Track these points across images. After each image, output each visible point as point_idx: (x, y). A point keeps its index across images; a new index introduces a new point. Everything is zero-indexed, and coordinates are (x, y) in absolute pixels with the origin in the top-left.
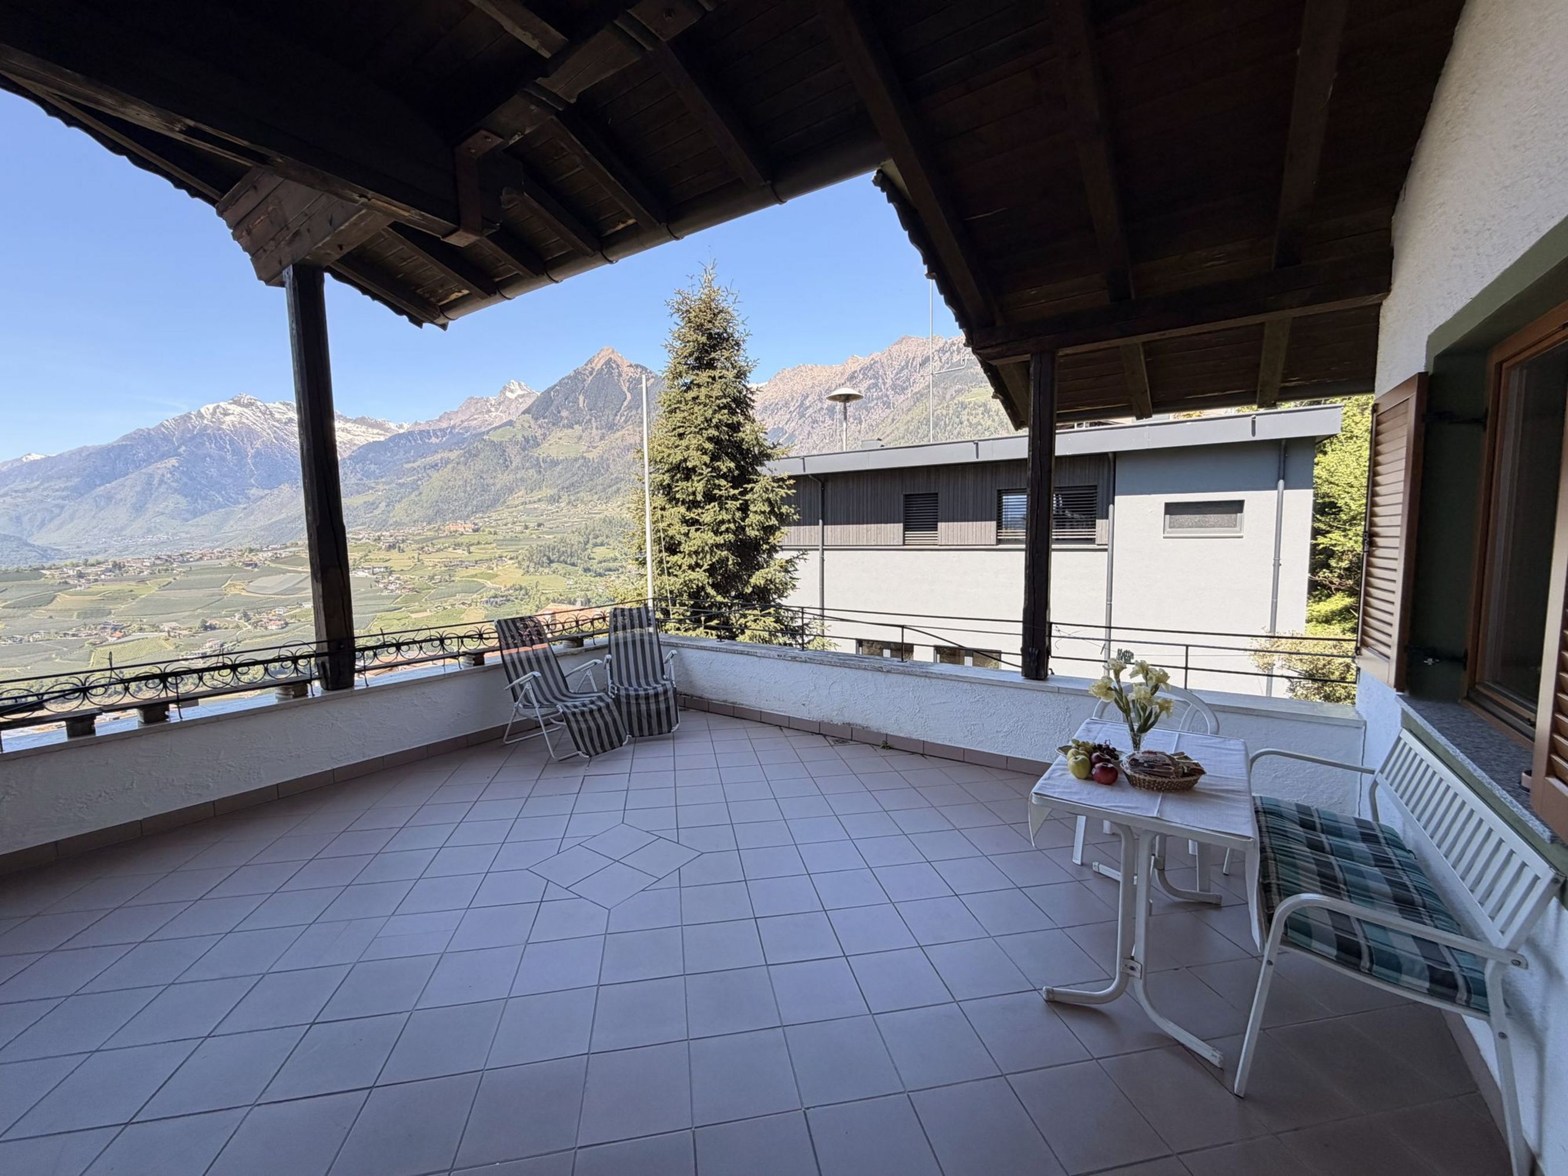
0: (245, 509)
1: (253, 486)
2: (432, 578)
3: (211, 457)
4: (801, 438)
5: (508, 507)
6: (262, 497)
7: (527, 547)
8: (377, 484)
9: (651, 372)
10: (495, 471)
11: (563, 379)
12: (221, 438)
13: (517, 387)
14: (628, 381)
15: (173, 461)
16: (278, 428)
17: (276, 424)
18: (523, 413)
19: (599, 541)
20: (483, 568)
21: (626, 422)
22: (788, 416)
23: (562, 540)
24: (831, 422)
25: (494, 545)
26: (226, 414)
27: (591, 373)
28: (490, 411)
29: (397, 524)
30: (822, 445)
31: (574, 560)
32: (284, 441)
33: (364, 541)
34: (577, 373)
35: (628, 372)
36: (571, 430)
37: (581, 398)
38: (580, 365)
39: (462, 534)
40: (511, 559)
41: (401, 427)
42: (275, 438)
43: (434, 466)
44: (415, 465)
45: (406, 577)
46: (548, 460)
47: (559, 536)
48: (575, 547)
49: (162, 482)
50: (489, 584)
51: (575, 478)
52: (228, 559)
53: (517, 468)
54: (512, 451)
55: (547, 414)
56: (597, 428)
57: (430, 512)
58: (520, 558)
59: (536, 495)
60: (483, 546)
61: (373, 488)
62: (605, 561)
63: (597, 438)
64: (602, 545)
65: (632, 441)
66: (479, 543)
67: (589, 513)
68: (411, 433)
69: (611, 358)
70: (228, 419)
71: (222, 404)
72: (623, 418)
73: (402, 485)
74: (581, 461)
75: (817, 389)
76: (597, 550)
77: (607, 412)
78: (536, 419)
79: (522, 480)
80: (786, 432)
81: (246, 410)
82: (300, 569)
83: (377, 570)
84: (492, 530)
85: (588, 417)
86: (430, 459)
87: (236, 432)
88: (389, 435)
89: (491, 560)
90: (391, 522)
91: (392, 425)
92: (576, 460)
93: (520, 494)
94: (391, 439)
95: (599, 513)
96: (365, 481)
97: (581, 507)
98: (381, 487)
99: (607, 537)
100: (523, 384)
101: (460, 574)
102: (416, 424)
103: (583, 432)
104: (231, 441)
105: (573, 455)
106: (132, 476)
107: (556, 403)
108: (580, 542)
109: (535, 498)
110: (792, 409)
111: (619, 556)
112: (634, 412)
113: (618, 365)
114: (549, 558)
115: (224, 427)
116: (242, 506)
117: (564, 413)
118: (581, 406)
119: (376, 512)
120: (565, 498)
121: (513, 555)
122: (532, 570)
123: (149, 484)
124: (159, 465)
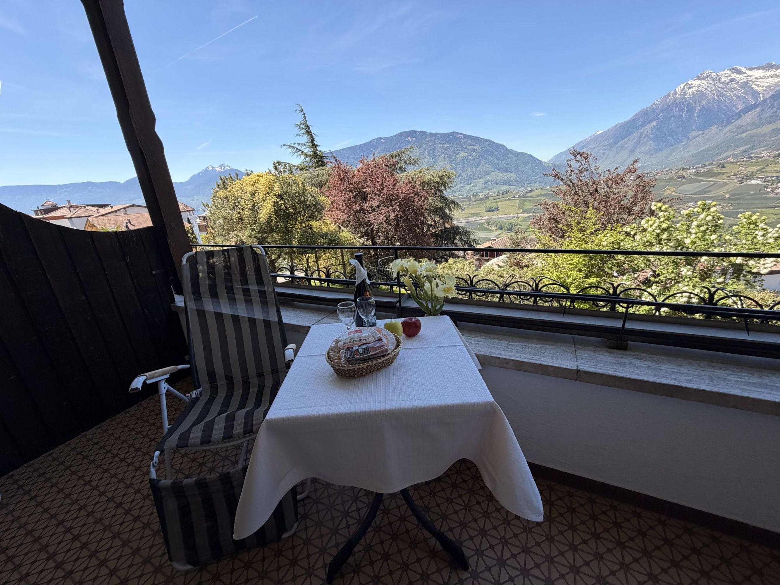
0: (685, 145)
1: (693, 130)
3: (674, 116)
6: (697, 137)
12: (683, 104)
15: (654, 123)
16: (721, 88)
17: (720, 85)
32: (723, 96)
33: (765, 158)
42: (717, 95)
49: (646, 135)
52: (670, 174)
70: (690, 90)
71: (690, 81)
81: (703, 81)
82: (710, 179)
87: (693, 98)
104: (689, 103)
106: (634, 134)
115: (687, 96)
116: (683, 143)
123: (640, 138)
124: (647, 127)
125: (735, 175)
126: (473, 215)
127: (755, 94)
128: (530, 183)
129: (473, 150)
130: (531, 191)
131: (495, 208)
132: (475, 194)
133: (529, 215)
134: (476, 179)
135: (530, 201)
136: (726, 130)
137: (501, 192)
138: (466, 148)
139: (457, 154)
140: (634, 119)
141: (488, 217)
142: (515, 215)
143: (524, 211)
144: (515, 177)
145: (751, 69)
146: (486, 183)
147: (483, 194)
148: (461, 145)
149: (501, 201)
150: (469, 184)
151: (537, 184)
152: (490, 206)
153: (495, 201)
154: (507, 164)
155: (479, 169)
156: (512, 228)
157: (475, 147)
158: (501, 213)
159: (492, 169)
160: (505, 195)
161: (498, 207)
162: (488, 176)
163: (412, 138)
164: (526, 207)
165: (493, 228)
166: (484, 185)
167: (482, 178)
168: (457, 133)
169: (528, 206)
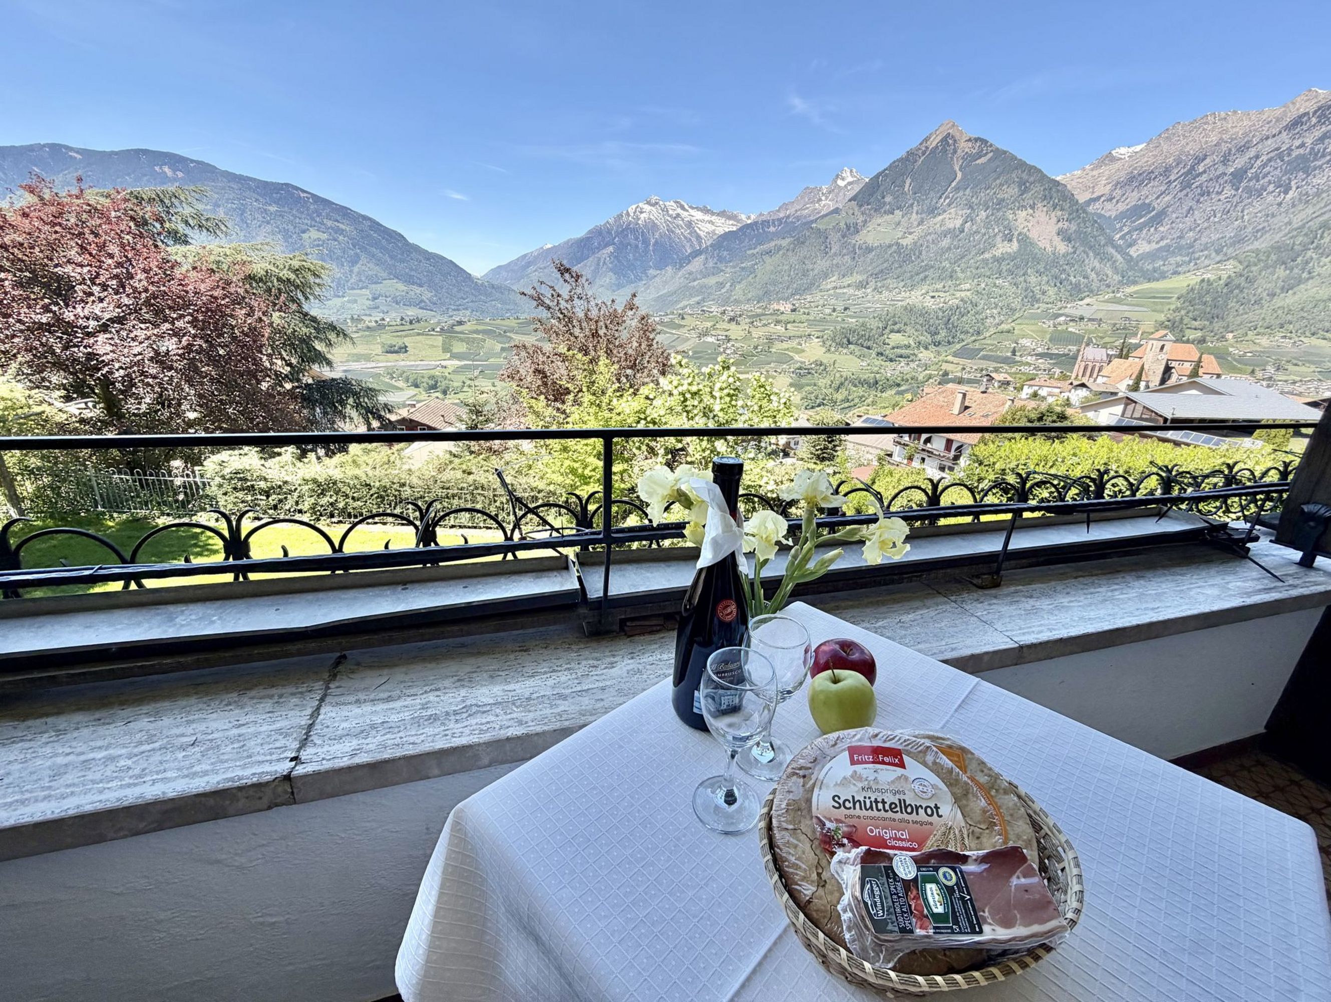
0: (646, 284)
1: (651, 267)
2: (756, 348)
3: (630, 245)
4: (1174, 216)
5: (821, 291)
6: (655, 276)
7: (832, 328)
8: (727, 267)
9: (991, 146)
10: (816, 256)
11: (894, 162)
12: (637, 231)
13: (849, 174)
14: (963, 158)
15: (611, 249)
16: (669, 222)
17: (669, 219)
18: (850, 200)
19: (896, 327)
20: (793, 344)
21: (949, 205)
22: (1163, 188)
23: (863, 325)
24: (1233, 192)
25: (806, 324)
26: (641, 212)
27: (924, 153)
28: (820, 200)
29: (737, 302)
30: (1206, 225)
31: (870, 343)
32: (673, 232)
33: (715, 313)
34: (910, 153)
35: (964, 147)
36: (891, 216)
37: (908, 181)
38: (914, 144)
39: (782, 313)
40: (818, 337)
41: (749, 218)
42: (667, 230)
43: (769, 253)
44: (755, 251)
45: (737, 345)
46: (864, 247)
47: (861, 320)
48: (874, 332)
49: (604, 262)
50: (797, 357)
51: (885, 265)
53: (835, 254)
54: (834, 237)
55: (872, 200)
56: (917, 213)
57: (761, 293)
58: (825, 337)
59: (848, 281)
60: (796, 324)
61: (723, 271)
62: (897, 348)
63: (916, 223)
64: (899, 331)
65: (951, 226)
66: (794, 322)
67: (892, 300)
68: (755, 223)
69: (949, 134)
70: (643, 216)
71: (641, 205)
72: (947, 201)
73: (743, 269)
74: (895, 247)
75: (1224, 147)
76: (892, 336)
77: (932, 194)
78: (861, 206)
79: (837, 265)
80: (1154, 209)
81: (653, 208)
82: (674, 332)
83: (720, 337)
84: (806, 311)
85: (910, 202)
86: (765, 247)
87: (645, 226)
88: (740, 225)
89: (801, 337)
90: (732, 299)
91: (743, 217)
92: (890, 246)
93: (833, 279)
94: (741, 229)
95: (901, 301)
96: (719, 265)
97: (886, 294)
98: (728, 270)
99: (905, 324)
100: (854, 170)
101: (777, 347)
102: (761, 215)
103: (903, 217)
104: (643, 232)
105: (887, 242)
106: (591, 259)
107: (882, 188)
108: (879, 328)
109: (846, 284)
110: (1172, 178)
111: (913, 344)
112: (961, 193)
113: (955, 141)
114: (848, 341)
115: (640, 222)
116: (644, 283)
117: (888, 199)
118: (906, 189)
119: (723, 291)
120: (872, 284)
121: (820, 334)
122: (833, 349)
123: (598, 265)
124: (604, 251)
125: (694, 329)
126: (358, 358)
127: (698, 237)
128: (458, 310)
129: (341, 232)
130: (460, 323)
131: (400, 348)
132: (356, 317)
133: (463, 363)
134: (353, 289)
135: (462, 340)
136: (680, 273)
137: (407, 319)
138: (322, 223)
139: (304, 232)
140: (588, 238)
141: (389, 364)
142: (438, 363)
143: (454, 356)
144: (430, 295)
145: (692, 208)
146: (375, 299)
147: (373, 319)
148: (308, 215)
149: (411, 335)
150: (339, 297)
151: (468, 313)
152: (389, 342)
153: (399, 334)
154: (411, 269)
155: (356, 269)
156: (436, 385)
157: (341, 226)
158: (412, 358)
159: (385, 275)
160: (417, 325)
161: (406, 347)
162: (378, 287)
163: (174, 171)
164: (455, 350)
165: (401, 384)
166: (371, 303)
167: (366, 287)
168: (297, 188)
169: (460, 347)
